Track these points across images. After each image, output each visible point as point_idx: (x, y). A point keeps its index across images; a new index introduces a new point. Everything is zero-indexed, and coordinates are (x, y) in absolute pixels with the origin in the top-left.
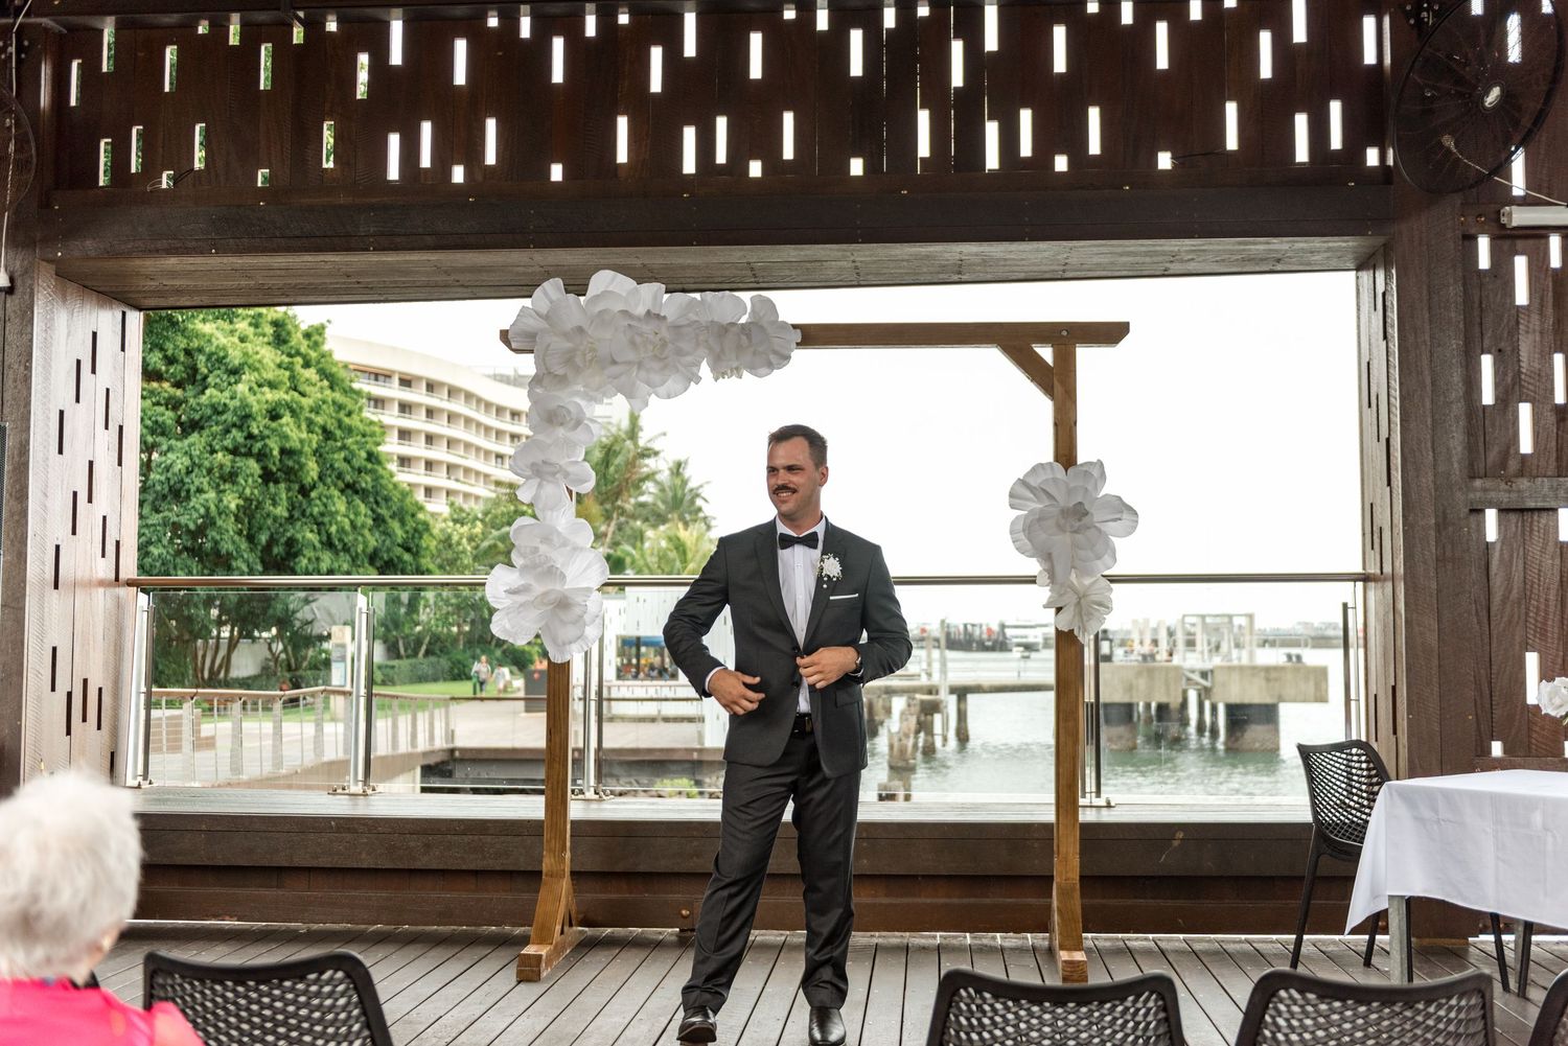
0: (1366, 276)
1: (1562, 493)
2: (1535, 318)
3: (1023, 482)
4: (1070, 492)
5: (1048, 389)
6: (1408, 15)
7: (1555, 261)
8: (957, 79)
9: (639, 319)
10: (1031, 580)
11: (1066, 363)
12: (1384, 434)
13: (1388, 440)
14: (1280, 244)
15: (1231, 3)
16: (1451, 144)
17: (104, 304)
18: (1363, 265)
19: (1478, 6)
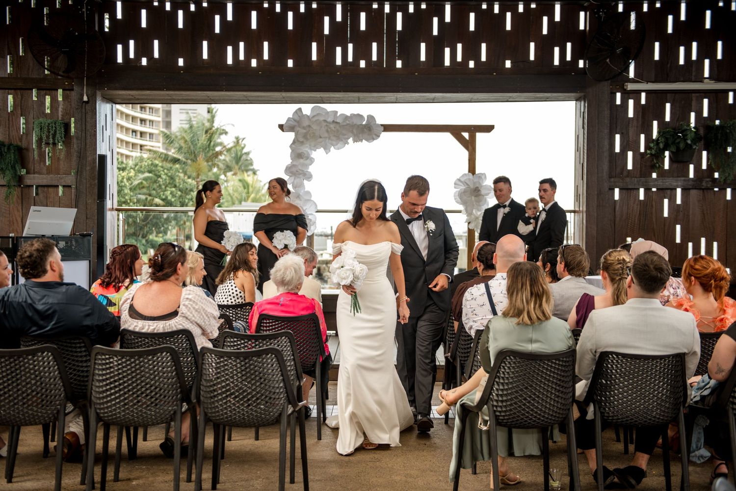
0: (578, 103)
1: (641, 183)
2: (635, 122)
3: (459, 180)
4: (474, 183)
5: (467, 147)
6: (595, 14)
7: (643, 102)
9: (330, 123)
10: (460, 212)
11: (473, 138)
12: (582, 162)
13: (583, 164)
15: (533, 6)
16: (608, 60)
17: (107, 102)
18: (577, 100)
19: (621, 8)
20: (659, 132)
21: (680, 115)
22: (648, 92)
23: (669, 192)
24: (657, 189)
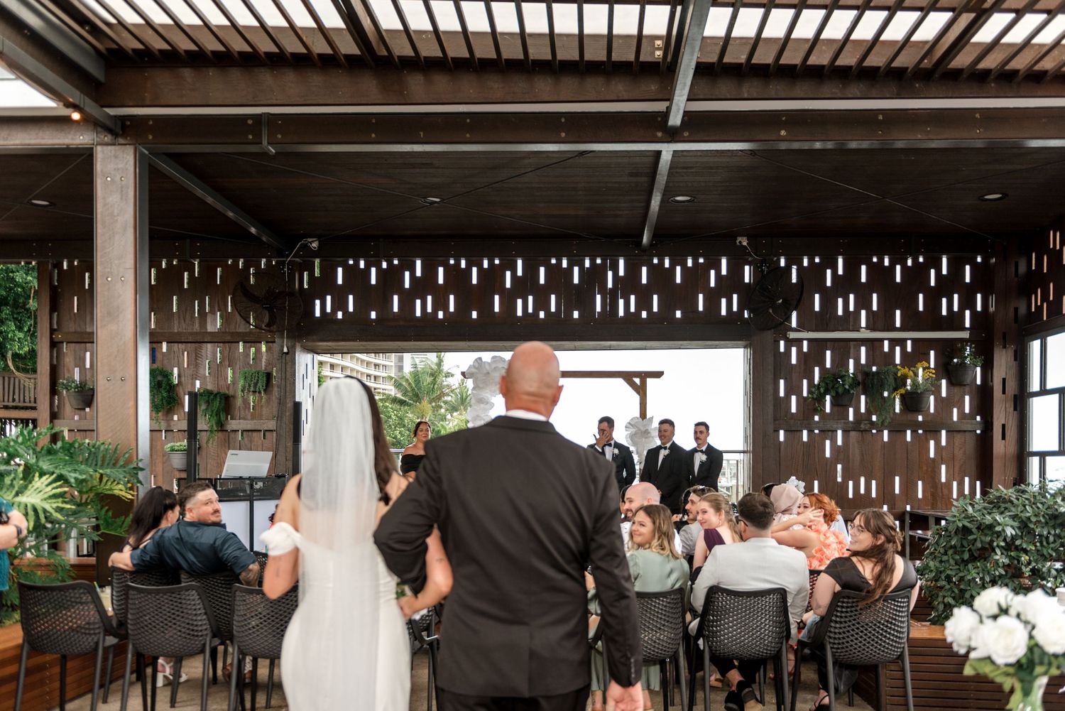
0: (745, 350)
1: (804, 425)
2: (798, 368)
3: (629, 423)
4: (644, 426)
5: (638, 393)
6: (758, 267)
7: (805, 349)
8: (610, 285)
11: (644, 383)
13: (749, 406)
14: (717, 342)
15: (701, 260)
16: (771, 311)
17: (308, 353)
18: (745, 347)
19: (783, 263)
20: (820, 378)
21: (840, 362)
22: (810, 340)
23: (830, 433)
24: (820, 431)
